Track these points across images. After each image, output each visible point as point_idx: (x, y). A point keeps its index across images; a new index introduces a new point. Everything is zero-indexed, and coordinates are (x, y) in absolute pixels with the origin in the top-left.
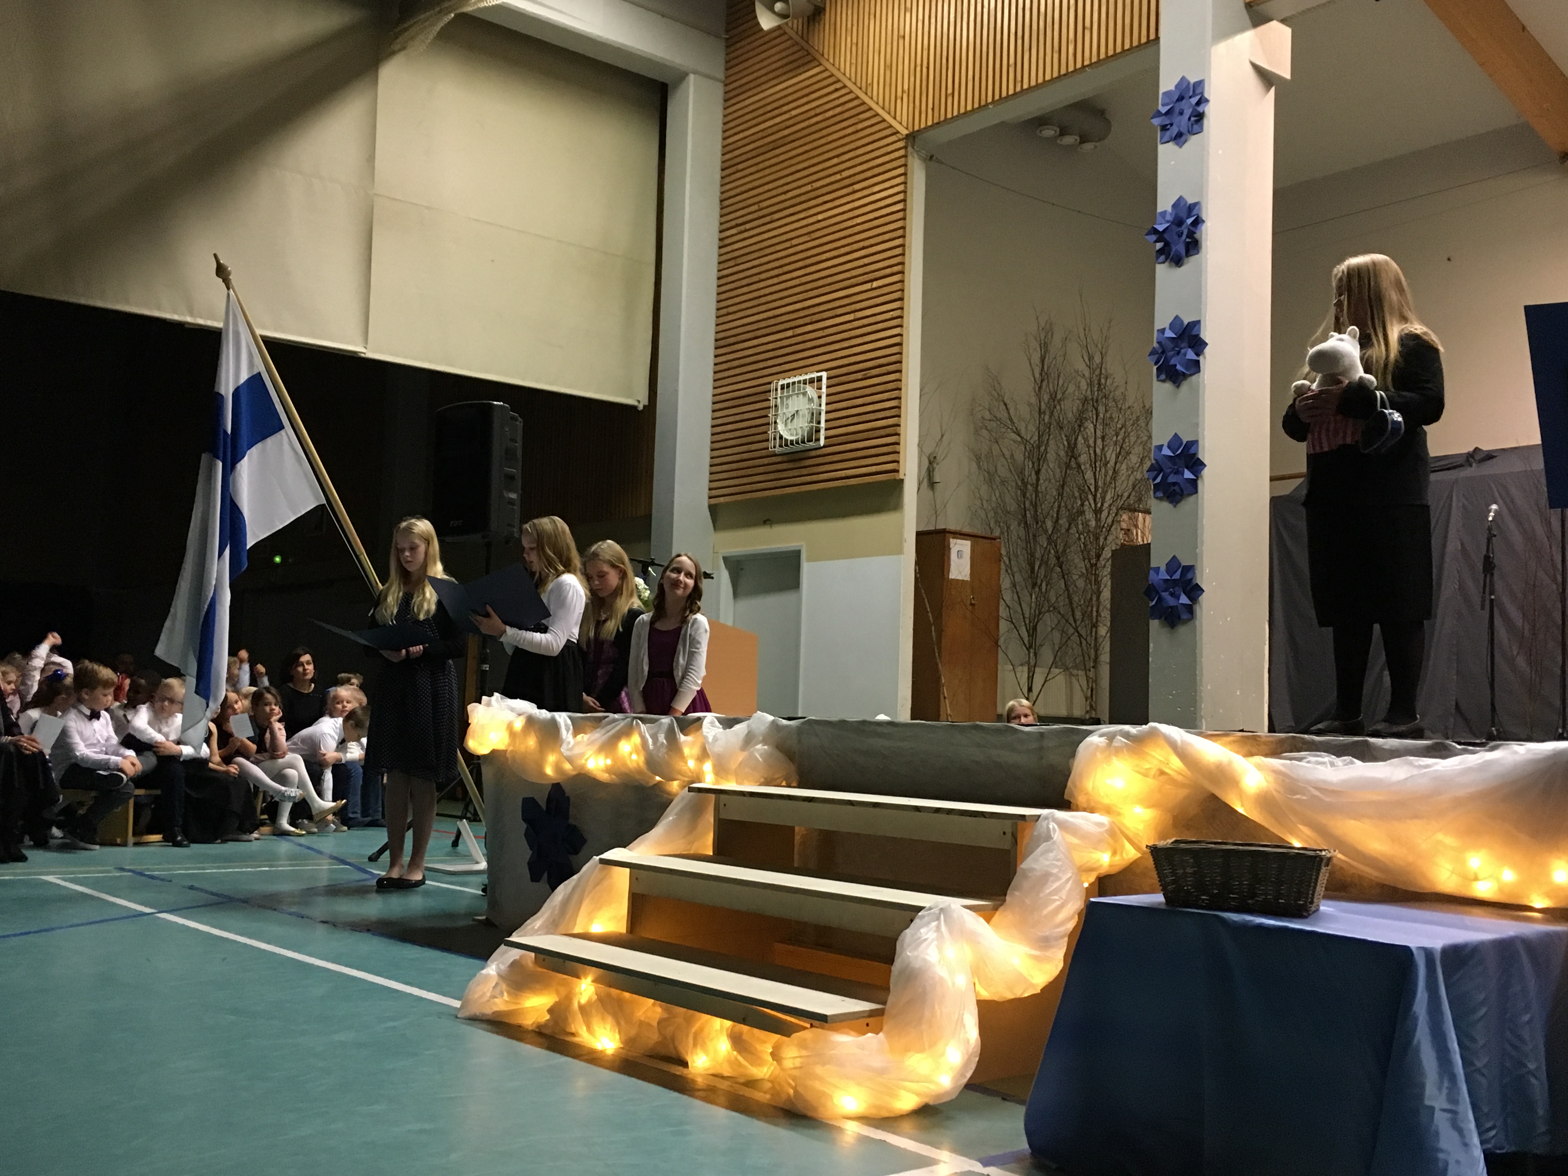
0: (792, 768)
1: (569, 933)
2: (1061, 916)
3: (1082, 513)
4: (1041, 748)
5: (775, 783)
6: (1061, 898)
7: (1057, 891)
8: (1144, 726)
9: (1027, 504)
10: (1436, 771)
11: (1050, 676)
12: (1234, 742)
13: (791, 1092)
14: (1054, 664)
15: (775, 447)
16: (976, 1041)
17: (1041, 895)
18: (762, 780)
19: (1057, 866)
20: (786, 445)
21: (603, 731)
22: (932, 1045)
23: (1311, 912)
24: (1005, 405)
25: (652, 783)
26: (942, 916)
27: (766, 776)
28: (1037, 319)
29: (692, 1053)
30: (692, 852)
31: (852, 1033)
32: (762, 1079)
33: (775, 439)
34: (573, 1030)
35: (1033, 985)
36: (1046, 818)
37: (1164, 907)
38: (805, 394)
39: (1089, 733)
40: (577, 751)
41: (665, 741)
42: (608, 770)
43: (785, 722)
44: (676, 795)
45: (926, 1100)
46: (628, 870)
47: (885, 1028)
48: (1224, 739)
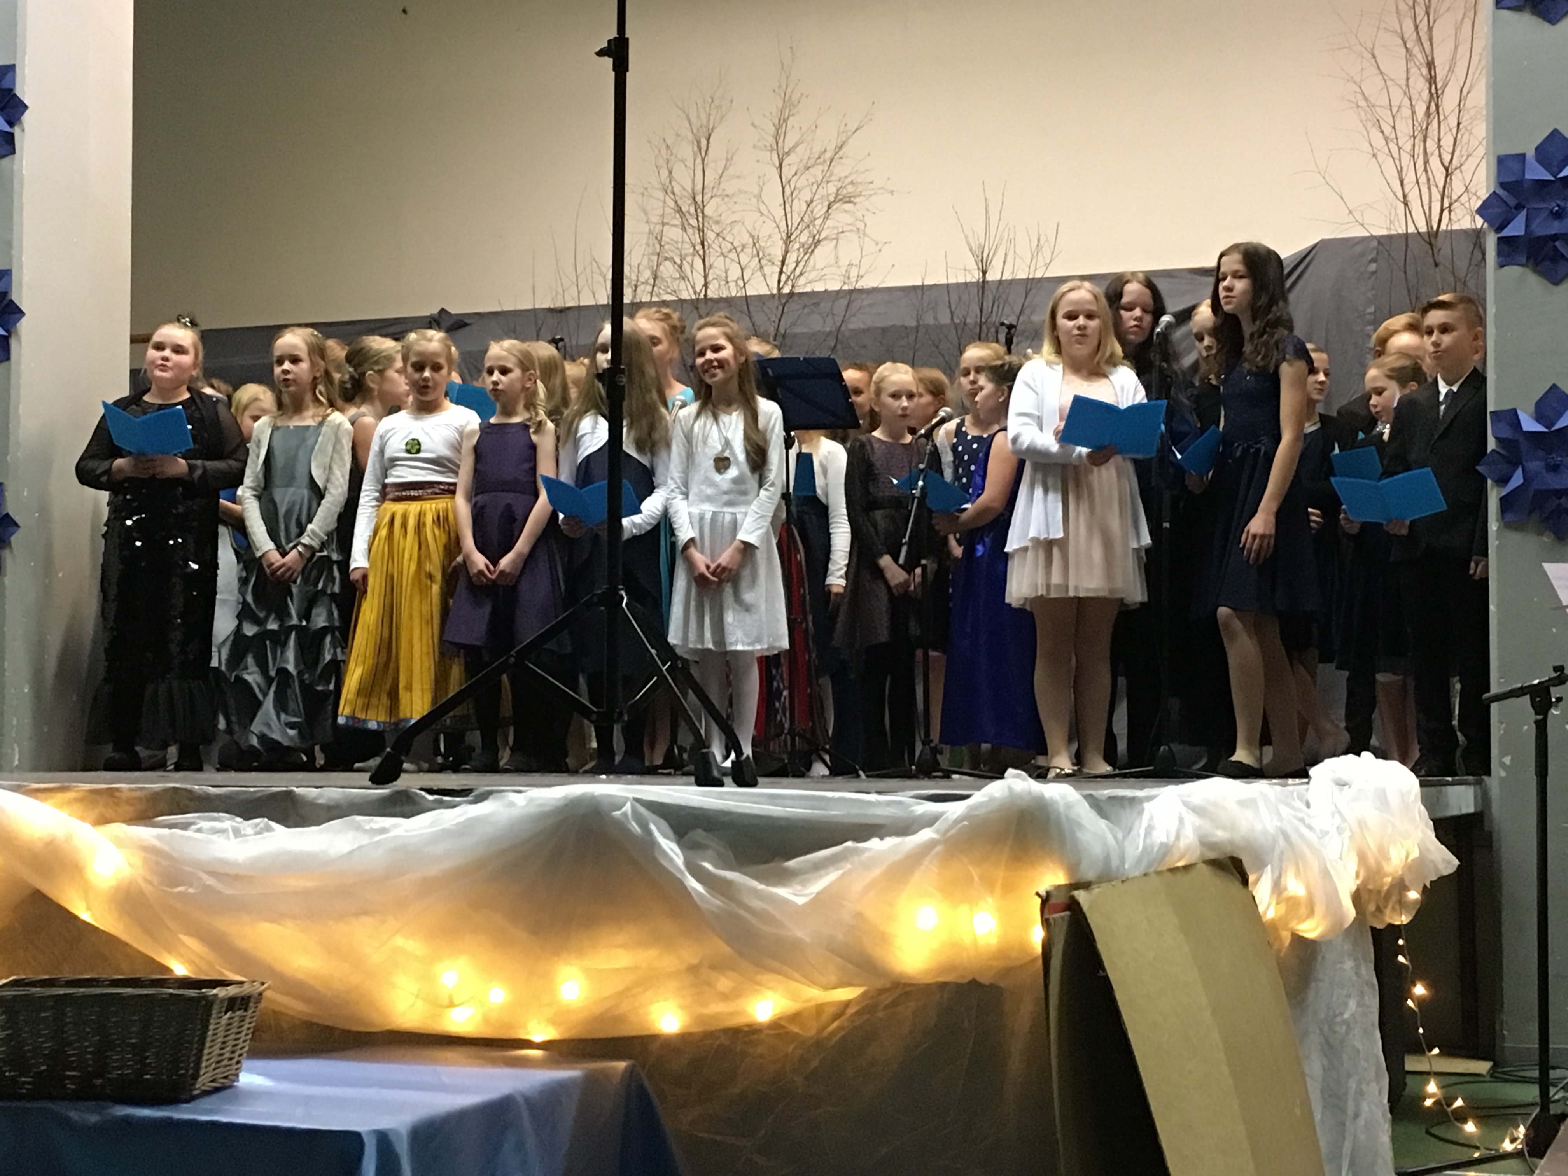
10: (397, 837)
12: (76, 799)
48: (60, 796)
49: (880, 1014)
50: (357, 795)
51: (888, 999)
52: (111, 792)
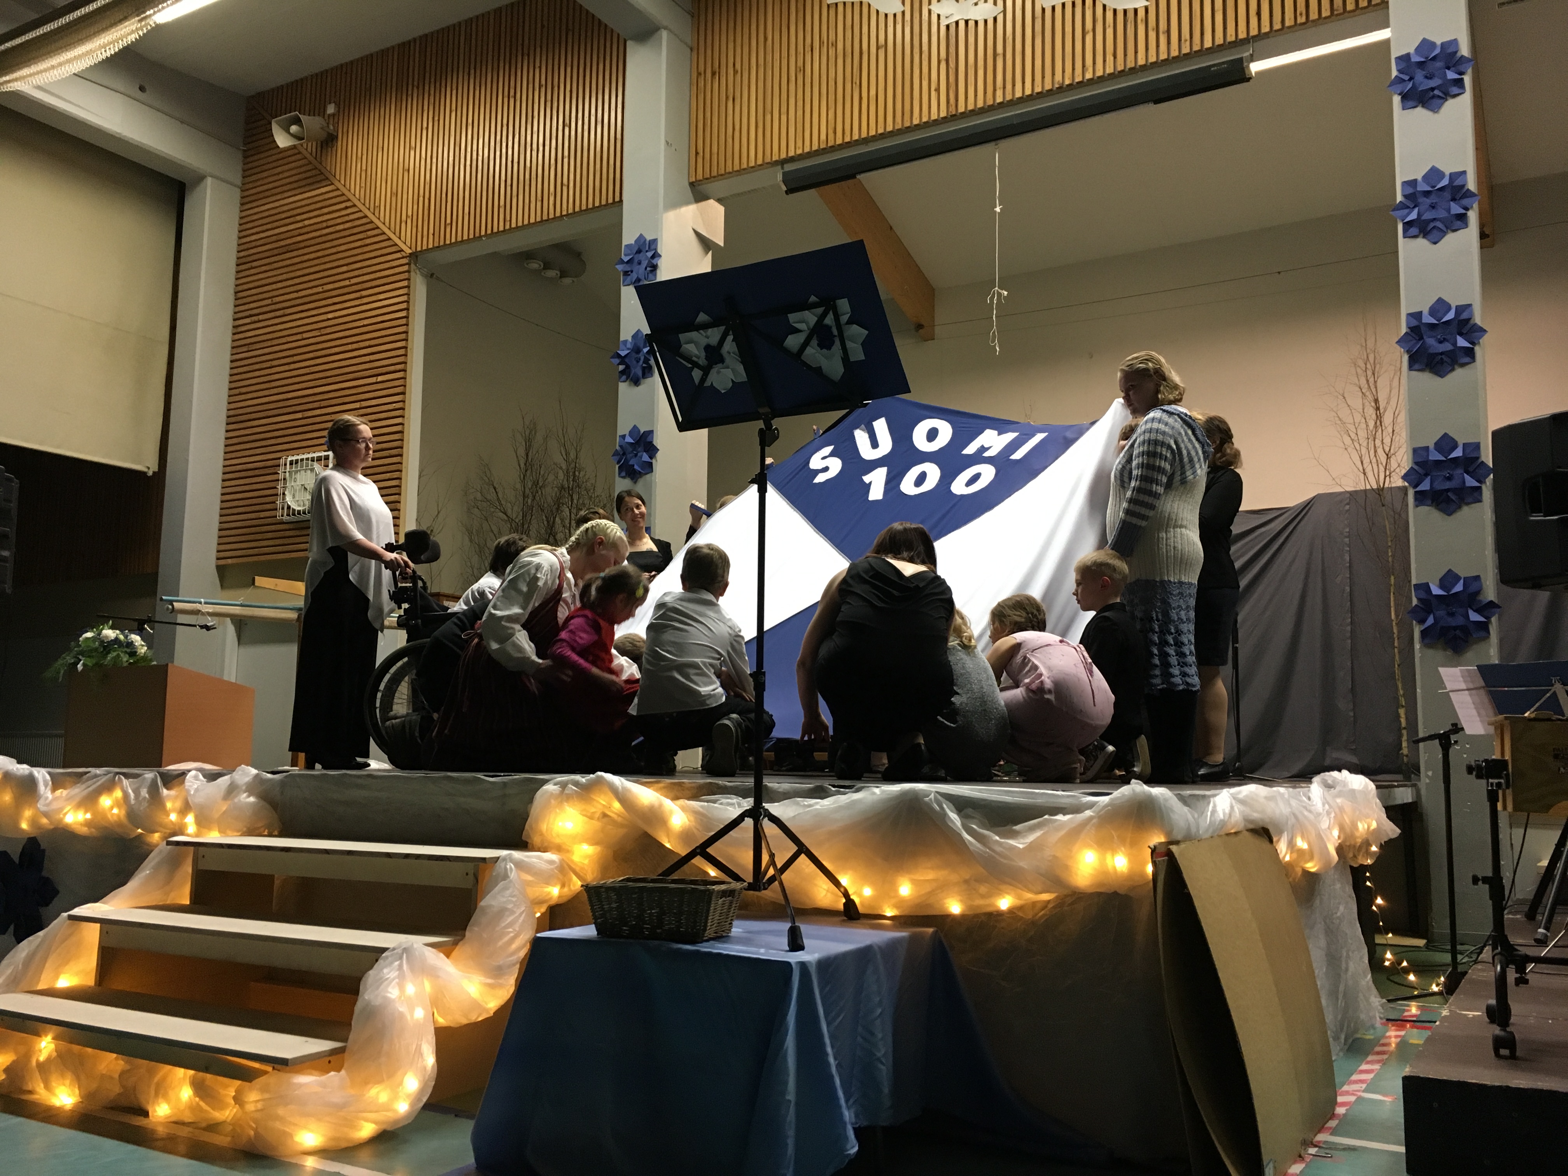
0: (275, 815)
1: (32, 989)
2: (514, 946)
4: (504, 796)
5: (257, 834)
6: (514, 930)
7: (510, 925)
8: (592, 776)
10: (817, 809)
12: (664, 787)
13: (252, 1133)
15: (282, 516)
16: (433, 1066)
17: (497, 929)
18: (245, 829)
19: (512, 902)
20: (294, 514)
21: (84, 786)
22: (391, 1075)
24: (495, 488)
25: (133, 836)
26: (405, 955)
27: (245, 826)
28: (523, 419)
29: (154, 1103)
30: (168, 902)
31: (313, 1072)
32: (224, 1122)
33: (283, 509)
34: (30, 1088)
35: (487, 1010)
36: (505, 859)
37: (595, 938)
38: (312, 470)
39: (546, 782)
40: (55, 806)
41: (147, 796)
42: (88, 823)
43: (269, 776)
44: (156, 846)
45: (383, 1127)
46: (99, 925)
47: (346, 1065)
48: (656, 785)
49: (1066, 908)
50: (797, 788)
51: (1069, 900)
52: (680, 784)
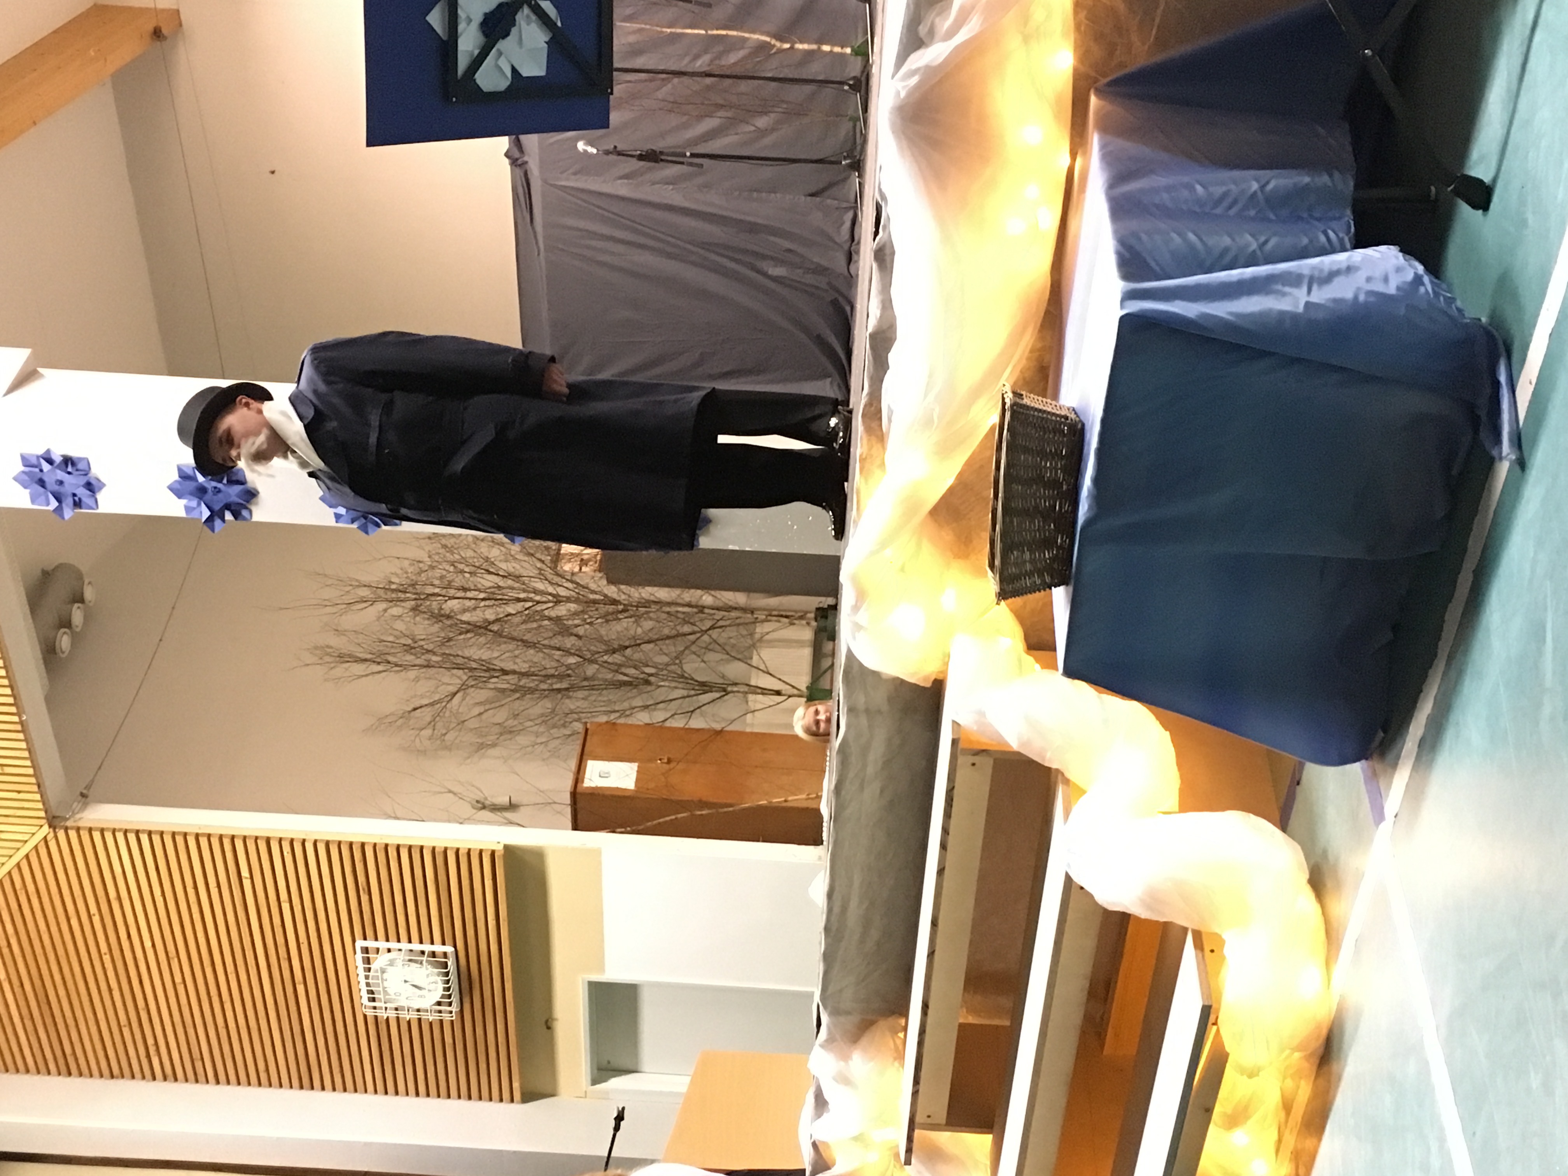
0: (883, 1024)
2: (1077, 701)
3: (558, 620)
4: (867, 711)
5: (901, 1047)
6: (1053, 700)
8: (844, 588)
9: (543, 686)
11: (762, 667)
14: (746, 660)
15: (451, 1012)
20: (449, 997)
23: (1077, 419)
24: (415, 709)
27: (892, 1059)
28: (308, 665)
30: (988, 1163)
31: (1223, 972)
32: (1282, 1091)
35: (1161, 741)
37: (1071, 588)
38: (383, 971)
39: (850, 655)
43: (823, 1032)
45: (1304, 883)
47: (1217, 931)
50: (876, 289)
